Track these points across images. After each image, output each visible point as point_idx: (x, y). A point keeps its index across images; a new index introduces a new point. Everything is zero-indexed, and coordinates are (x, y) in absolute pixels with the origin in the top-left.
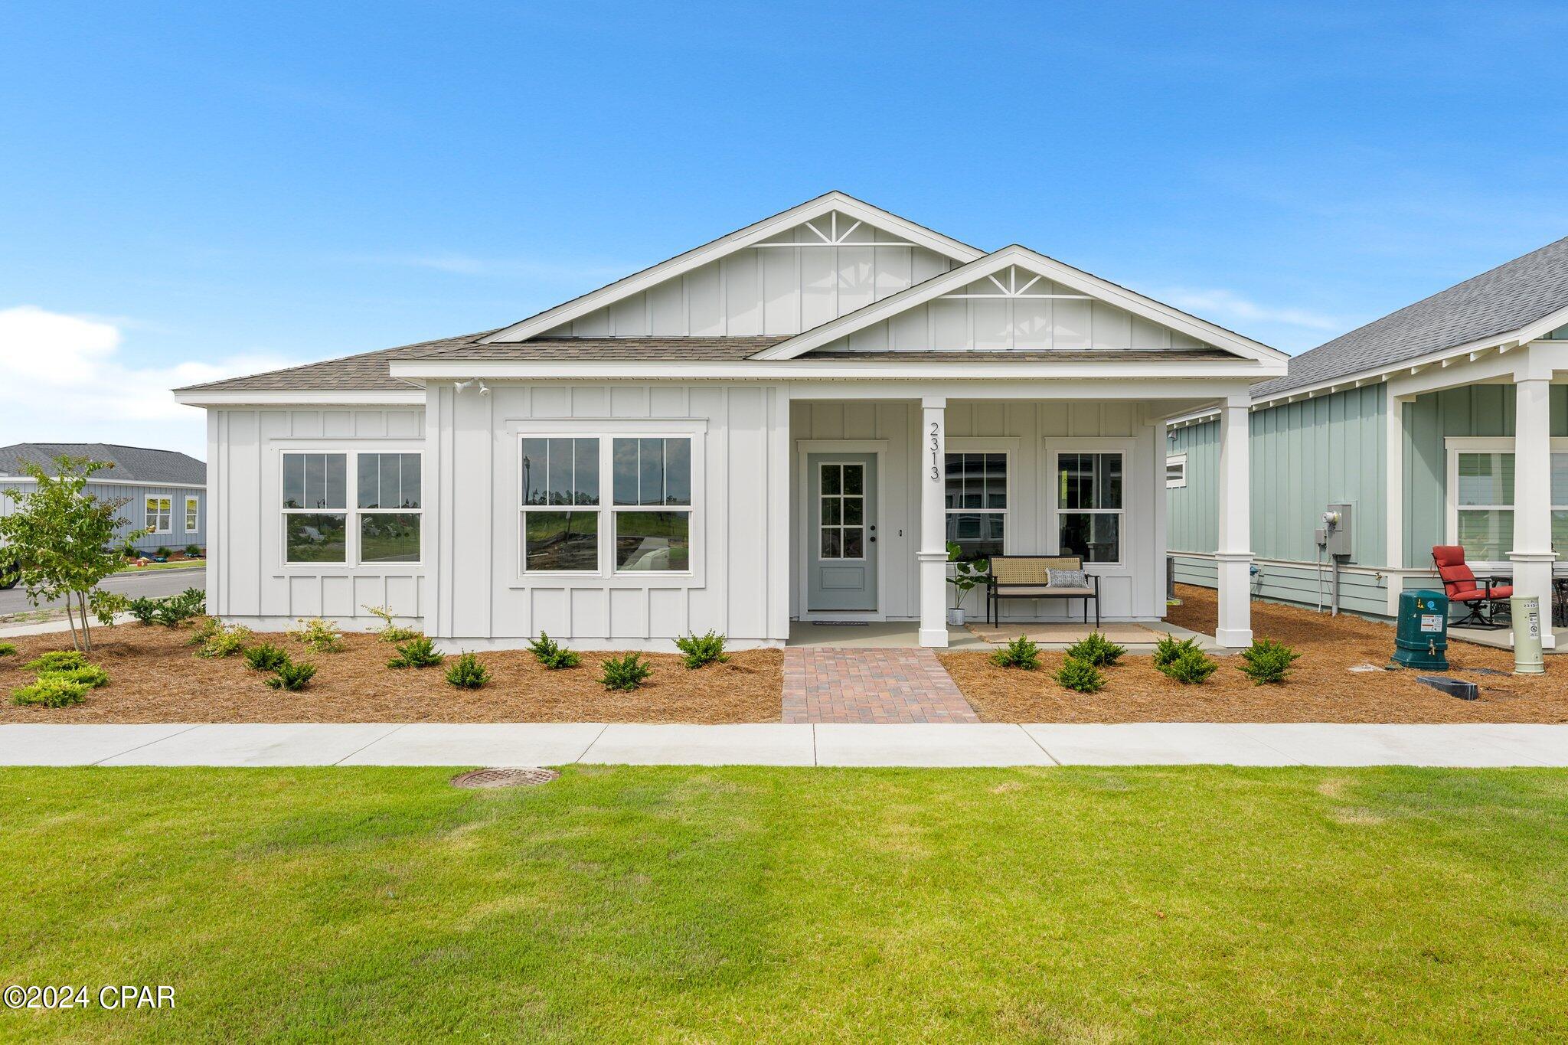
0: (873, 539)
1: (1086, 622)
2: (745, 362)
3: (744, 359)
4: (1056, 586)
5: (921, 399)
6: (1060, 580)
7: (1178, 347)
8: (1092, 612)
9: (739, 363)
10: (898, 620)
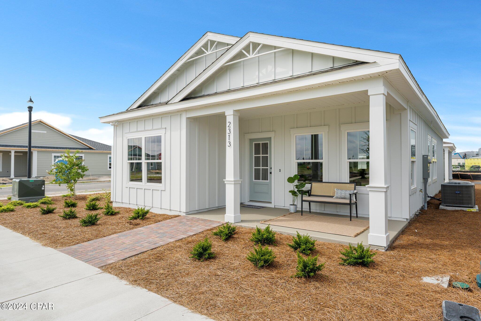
0: (271, 173)
1: (357, 217)
2: (166, 105)
3: (166, 104)
4: (337, 198)
5: (225, 112)
6: (339, 195)
7: (337, 65)
8: (354, 212)
9: (165, 105)
10: (279, 207)
